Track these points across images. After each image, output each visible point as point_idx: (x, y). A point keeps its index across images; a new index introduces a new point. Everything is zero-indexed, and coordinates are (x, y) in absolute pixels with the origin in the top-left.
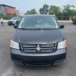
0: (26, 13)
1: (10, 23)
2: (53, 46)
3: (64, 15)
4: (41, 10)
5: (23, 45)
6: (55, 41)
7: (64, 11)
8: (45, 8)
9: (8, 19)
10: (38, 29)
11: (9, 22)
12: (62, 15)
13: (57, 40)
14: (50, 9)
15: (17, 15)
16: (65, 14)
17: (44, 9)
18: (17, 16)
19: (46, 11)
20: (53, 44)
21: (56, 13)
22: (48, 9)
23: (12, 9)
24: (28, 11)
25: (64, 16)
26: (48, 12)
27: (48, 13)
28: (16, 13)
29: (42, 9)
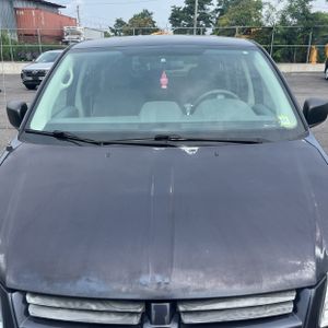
0: (112, 31)
1: (30, 79)
2: (289, 308)
3: (284, 36)
4: (176, 17)
5: (29, 299)
6: (304, 259)
7: (283, 17)
8: (197, 4)
9: (26, 60)
10: (163, 141)
11: (29, 73)
12: (277, 36)
13: (318, 251)
14: (217, 10)
15: (67, 38)
16: (289, 35)
17: (190, 10)
18: (67, 43)
19: (198, 20)
20: (291, 290)
21: (249, 30)
22: (208, 12)
23: (44, 13)
24: (120, 22)
25: (284, 41)
26: (208, 23)
27: (209, 31)
28: (62, 31)
29: (183, 12)
